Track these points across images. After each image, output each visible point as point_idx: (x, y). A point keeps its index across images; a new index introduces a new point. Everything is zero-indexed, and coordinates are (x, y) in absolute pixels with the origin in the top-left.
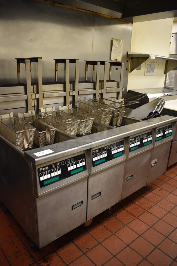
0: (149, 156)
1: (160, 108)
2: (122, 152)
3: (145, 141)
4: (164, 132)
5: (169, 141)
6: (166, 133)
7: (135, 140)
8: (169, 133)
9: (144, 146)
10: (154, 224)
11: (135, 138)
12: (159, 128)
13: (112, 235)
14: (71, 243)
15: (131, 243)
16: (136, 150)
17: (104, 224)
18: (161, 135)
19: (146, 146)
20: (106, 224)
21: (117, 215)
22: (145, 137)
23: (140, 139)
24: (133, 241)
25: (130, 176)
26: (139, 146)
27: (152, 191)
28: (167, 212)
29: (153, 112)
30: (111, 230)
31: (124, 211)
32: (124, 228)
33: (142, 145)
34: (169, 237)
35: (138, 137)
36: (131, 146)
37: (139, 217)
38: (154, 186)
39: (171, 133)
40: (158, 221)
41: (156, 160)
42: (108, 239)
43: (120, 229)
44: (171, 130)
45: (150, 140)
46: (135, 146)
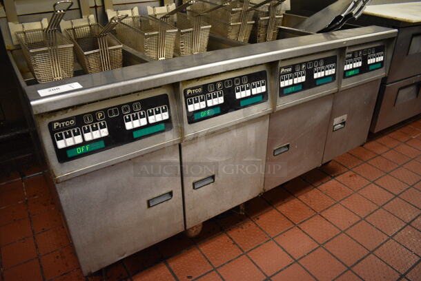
0: (328, 107)
1: (359, 6)
2: (261, 96)
3: (319, 76)
4: (365, 60)
5: (377, 80)
6: (370, 61)
7: (293, 71)
8: (376, 63)
9: (316, 86)
10: (328, 241)
11: (294, 67)
12: (353, 50)
13: (241, 255)
14: (163, 264)
15: (274, 275)
16: (295, 94)
17: (230, 235)
18: (357, 66)
19: (319, 85)
20: (234, 233)
21: (258, 219)
22: (319, 66)
23: (307, 70)
24: (280, 271)
25: (284, 147)
26: (304, 86)
27: (335, 176)
28: (358, 219)
29: (343, 15)
30: (241, 246)
31: (274, 211)
32: (267, 244)
33: (310, 83)
34: (355, 269)
35: (301, 64)
36: (283, 84)
37: (302, 225)
38: (342, 168)
39: (381, 62)
40: (337, 236)
41: (345, 117)
42: (233, 262)
43: (259, 246)
44: (382, 57)
45: (330, 74)
46: (293, 85)
